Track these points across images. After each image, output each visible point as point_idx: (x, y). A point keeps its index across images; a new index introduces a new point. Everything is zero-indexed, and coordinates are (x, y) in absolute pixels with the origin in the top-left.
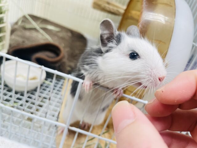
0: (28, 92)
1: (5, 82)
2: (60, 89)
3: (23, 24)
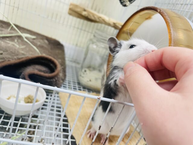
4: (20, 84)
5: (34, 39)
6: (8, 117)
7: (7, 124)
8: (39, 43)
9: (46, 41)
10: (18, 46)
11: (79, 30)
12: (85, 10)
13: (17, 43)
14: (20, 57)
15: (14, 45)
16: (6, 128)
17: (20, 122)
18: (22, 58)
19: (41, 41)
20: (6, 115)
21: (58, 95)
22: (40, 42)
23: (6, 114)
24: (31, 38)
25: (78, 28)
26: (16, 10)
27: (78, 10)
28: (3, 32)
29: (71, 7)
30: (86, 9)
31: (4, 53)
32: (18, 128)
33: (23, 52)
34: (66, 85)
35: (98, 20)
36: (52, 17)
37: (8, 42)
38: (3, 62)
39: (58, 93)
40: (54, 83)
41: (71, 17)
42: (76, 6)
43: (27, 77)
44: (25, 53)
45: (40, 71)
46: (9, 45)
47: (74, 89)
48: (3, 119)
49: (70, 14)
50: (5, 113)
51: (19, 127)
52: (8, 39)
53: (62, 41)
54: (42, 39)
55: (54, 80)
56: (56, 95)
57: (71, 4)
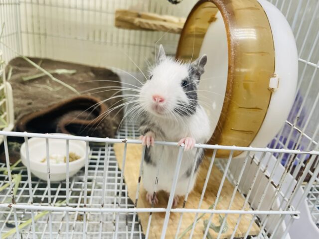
0: (71, 180)
1: (32, 174)
2: (102, 161)
3: (17, 76)
4: (47, 140)
5: (73, 74)
6: (44, 184)
7: (42, 193)
8: (80, 79)
9: (92, 74)
10: (51, 89)
11: (137, 47)
12: (139, 16)
13: (50, 85)
14: (52, 103)
15: (46, 89)
16: (41, 198)
17: (59, 189)
18: (54, 105)
19: (84, 75)
20: (42, 183)
21: (112, 148)
22: (82, 77)
23: (42, 181)
24: (69, 74)
25: (134, 45)
26: (42, 37)
27: (128, 18)
28: (29, 73)
29: (118, 16)
30: (141, 13)
31: (33, 102)
32: (57, 196)
33: (58, 96)
34: (124, 132)
35: (154, 28)
36: (94, 37)
37: (38, 85)
38: (29, 114)
39: (112, 145)
40: (101, 132)
41: (121, 30)
42: (125, 12)
43: (63, 129)
44: (62, 97)
45: (81, 118)
46: (40, 90)
47: (136, 136)
48: (38, 187)
49: (119, 26)
50: (39, 180)
51: (59, 195)
52: (37, 82)
53: (115, 69)
54: (86, 72)
55: (100, 128)
56: (110, 148)
57: (117, 12)
